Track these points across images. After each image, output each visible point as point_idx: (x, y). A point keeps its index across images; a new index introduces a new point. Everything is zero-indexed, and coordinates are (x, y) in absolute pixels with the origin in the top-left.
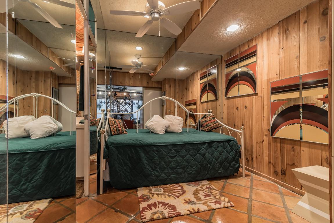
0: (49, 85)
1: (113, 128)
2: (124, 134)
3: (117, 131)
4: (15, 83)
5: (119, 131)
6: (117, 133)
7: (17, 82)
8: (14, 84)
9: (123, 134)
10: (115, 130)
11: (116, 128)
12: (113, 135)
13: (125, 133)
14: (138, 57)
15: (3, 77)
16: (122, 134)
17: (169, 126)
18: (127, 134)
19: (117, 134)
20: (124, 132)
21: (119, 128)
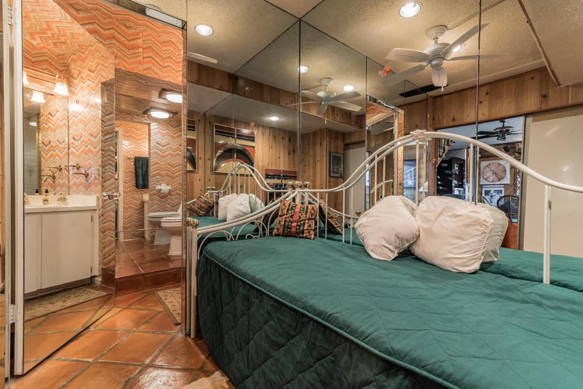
0: (325, 149)
1: (280, 221)
2: (303, 237)
3: (284, 228)
4: (291, 152)
5: (290, 228)
6: (283, 231)
7: (294, 151)
8: (289, 154)
9: (300, 238)
10: (281, 226)
11: (285, 221)
12: (272, 236)
13: (305, 235)
14: (434, 35)
15: (273, 147)
16: (296, 237)
17: (418, 237)
18: (310, 238)
19: (283, 235)
20: (303, 233)
21: (292, 222)
